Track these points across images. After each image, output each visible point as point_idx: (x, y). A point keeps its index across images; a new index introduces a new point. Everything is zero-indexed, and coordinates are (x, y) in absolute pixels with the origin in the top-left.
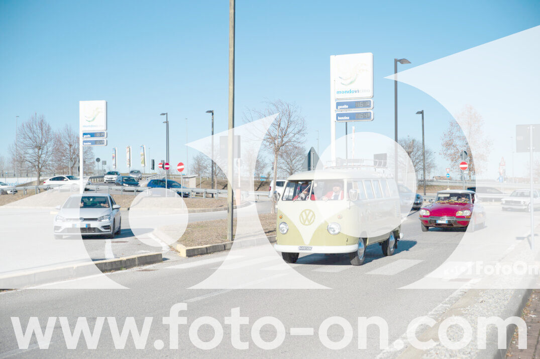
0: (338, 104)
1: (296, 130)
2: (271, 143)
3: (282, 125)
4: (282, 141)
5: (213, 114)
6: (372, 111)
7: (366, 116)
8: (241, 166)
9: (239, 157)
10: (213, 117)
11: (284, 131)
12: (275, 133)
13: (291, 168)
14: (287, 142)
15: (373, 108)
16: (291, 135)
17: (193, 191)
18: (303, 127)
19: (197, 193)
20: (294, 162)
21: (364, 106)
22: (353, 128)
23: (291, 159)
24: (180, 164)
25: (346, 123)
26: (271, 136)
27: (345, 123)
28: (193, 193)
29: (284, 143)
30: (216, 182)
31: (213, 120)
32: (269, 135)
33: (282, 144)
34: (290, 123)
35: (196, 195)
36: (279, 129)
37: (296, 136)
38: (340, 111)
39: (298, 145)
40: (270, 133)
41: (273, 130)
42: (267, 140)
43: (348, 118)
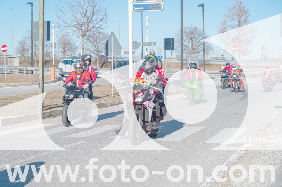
1: (100, 18)
2: (79, 29)
3: (88, 14)
4: (88, 27)
5: (32, 5)
6: (162, 3)
8: (55, 47)
10: (32, 8)
11: (89, 19)
12: (83, 20)
13: (97, 50)
14: (91, 28)
16: (95, 22)
17: (15, 69)
18: (105, 15)
19: (20, 70)
20: (99, 45)
22: (147, 17)
23: (97, 43)
24: (4, 46)
25: (142, 12)
26: (78, 22)
27: (141, 13)
28: (15, 70)
29: (89, 28)
30: (36, 61)
31: (32, 10)
32: (77, 22)
33: (88, 30)
34: (94, 12)
35: (19, 72)
36: (86, 17)
37: (99, 23)
38: (136, 3)
39: (101, 31)
40: (77, 21)
41: (80, 18)
42: (75, 26)
43: (143, 8)
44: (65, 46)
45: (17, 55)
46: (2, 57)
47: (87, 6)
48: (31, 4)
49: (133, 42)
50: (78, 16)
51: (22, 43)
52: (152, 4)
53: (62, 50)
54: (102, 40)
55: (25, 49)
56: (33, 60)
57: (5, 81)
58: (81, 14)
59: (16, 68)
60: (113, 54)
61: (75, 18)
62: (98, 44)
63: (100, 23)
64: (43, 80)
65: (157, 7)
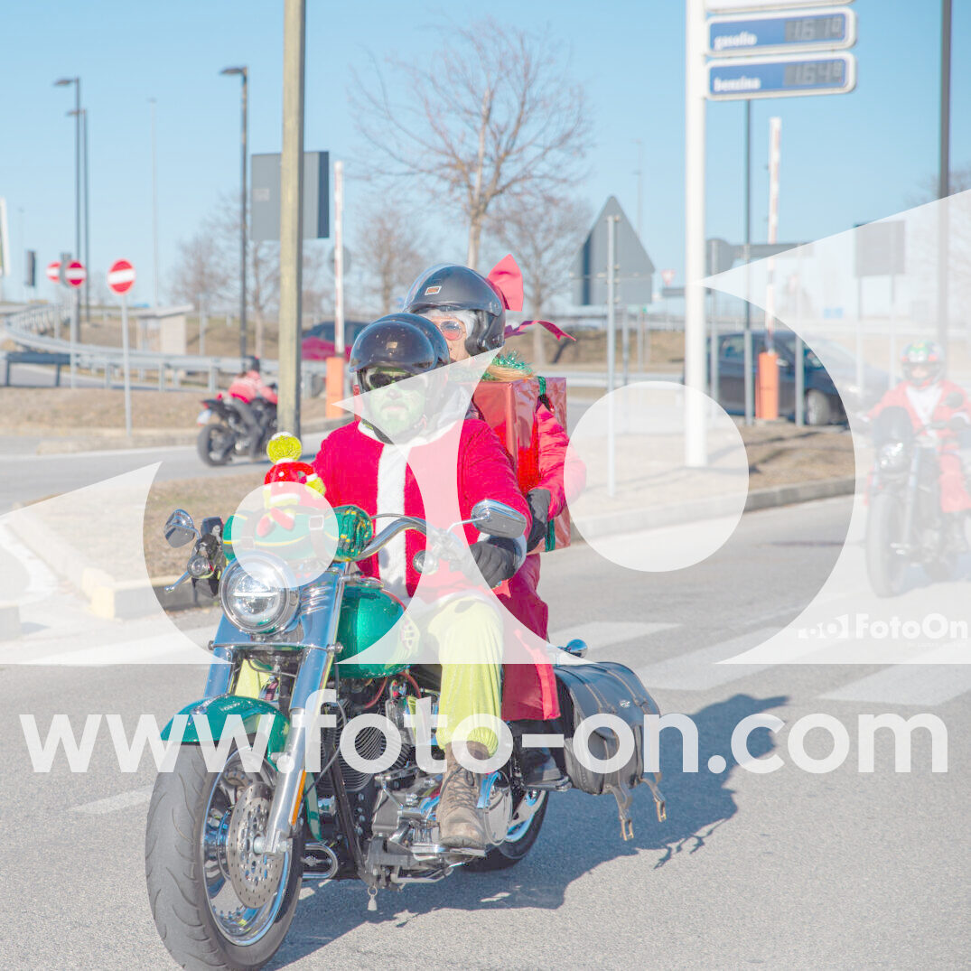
0: (717, 31)
1: (553, 134)
2: (456, 183)
3: (500, 116)
4: (498, 174)
5: (245, 80)
6: (849, 58)
7: (826, 74)
8: (347, 270)
9: (324, 231)
10: (245, 92)
11: (505, 139)
12: (474, 144)
13: (537, 279)
14: (515, 180)
15: (856, 42)
16: (532, 152)
17: (168, 367)
18: (579, 120)
19: (190, 374)
20: (547, 256)
21: (820, 38)
22: (776, 123)
23: (536, 248)
24: (122, 265)
25: (749, 103)
26: (454, 155)
27: (743, 106)
28: (170, 373)
29: (503, 182)
30: (259, 331)
31: (245, 101)
32: (447, 154)
33: (498, 188)
34: (527, 107)
35: (183, 382)
36: (488, 130)
37: (549, 155)
38: (723, 58)
39: (558, 192)
40: (450, 146)
41: (464, 134)
42: (439, 172)
43: (756, 84)
44: (389, 263)
45: (174, 303)
46: (110, 316)
47: (494, 77)
48: (240, 71)
49: (708, 243)
50: (454, 124)
51: (199, 254)
52: (802, 64)
53: (377, 282)
54: (558, 236)
55: (212, 276)
56: (249, 328)
57: (124, 420)
58: (467, 116)
59: (172, 362)
60: (615, 295)
61: (441, 134)
62: (538, 254)
63: (556, 156)
64: (298, 418)
65: (824, 77)
